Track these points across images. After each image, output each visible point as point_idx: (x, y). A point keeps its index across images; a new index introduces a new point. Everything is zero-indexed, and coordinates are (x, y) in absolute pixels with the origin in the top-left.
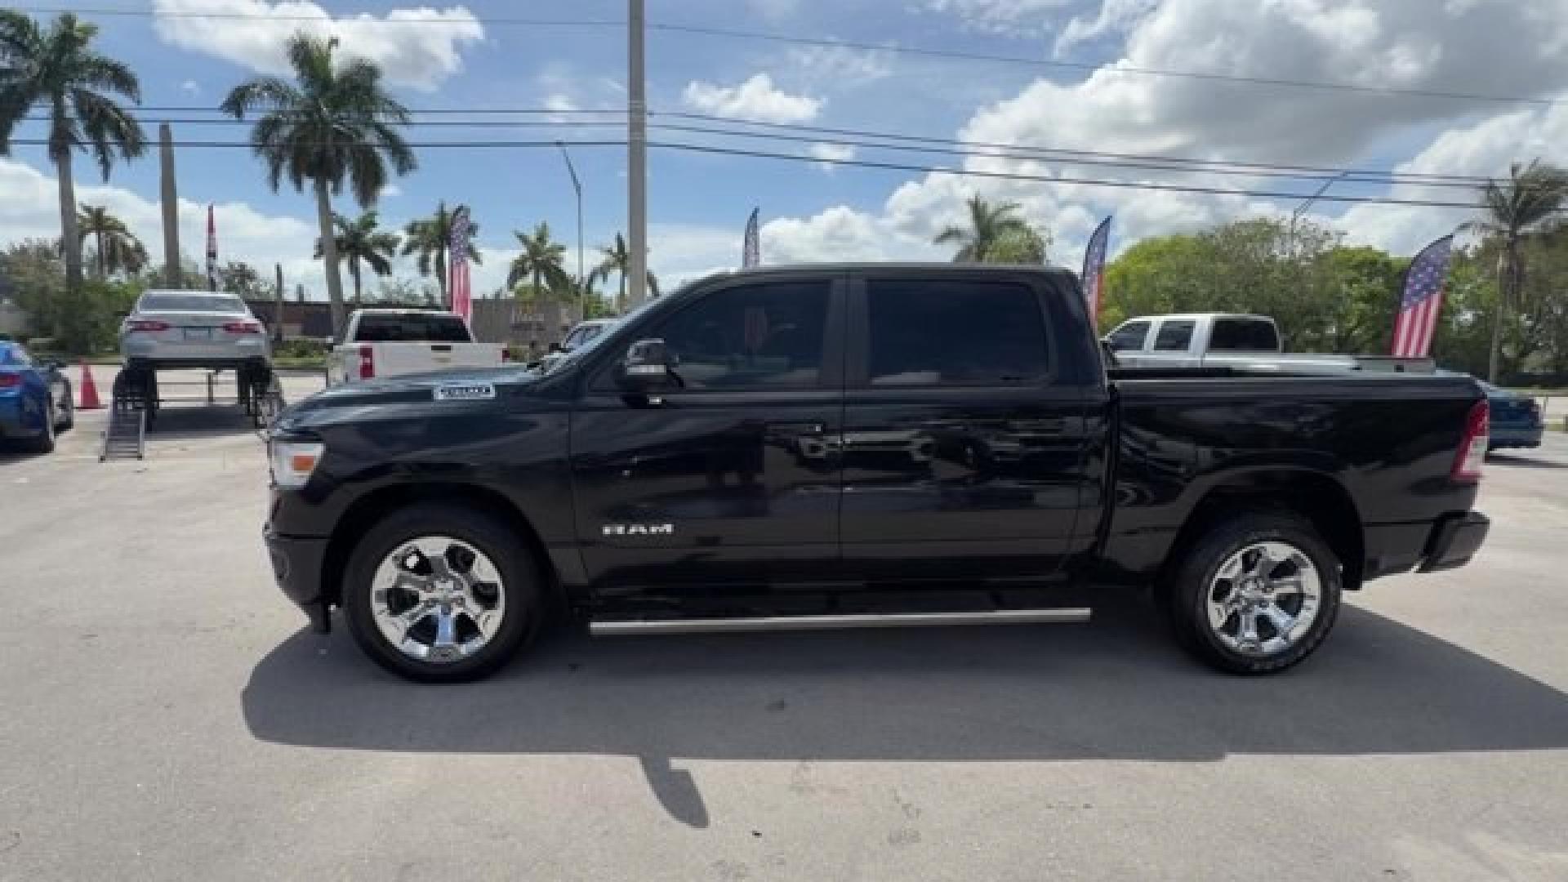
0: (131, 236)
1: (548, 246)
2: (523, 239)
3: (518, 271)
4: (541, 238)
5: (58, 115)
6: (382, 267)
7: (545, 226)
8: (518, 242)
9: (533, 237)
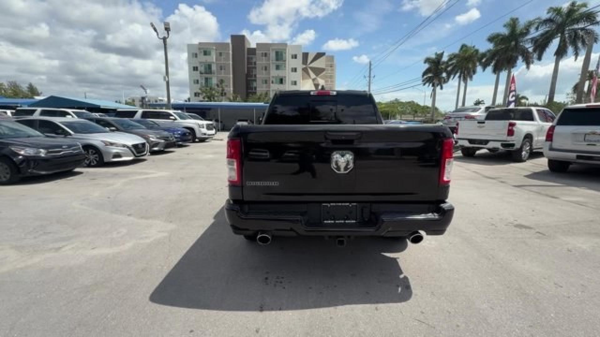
5: (563, 39)
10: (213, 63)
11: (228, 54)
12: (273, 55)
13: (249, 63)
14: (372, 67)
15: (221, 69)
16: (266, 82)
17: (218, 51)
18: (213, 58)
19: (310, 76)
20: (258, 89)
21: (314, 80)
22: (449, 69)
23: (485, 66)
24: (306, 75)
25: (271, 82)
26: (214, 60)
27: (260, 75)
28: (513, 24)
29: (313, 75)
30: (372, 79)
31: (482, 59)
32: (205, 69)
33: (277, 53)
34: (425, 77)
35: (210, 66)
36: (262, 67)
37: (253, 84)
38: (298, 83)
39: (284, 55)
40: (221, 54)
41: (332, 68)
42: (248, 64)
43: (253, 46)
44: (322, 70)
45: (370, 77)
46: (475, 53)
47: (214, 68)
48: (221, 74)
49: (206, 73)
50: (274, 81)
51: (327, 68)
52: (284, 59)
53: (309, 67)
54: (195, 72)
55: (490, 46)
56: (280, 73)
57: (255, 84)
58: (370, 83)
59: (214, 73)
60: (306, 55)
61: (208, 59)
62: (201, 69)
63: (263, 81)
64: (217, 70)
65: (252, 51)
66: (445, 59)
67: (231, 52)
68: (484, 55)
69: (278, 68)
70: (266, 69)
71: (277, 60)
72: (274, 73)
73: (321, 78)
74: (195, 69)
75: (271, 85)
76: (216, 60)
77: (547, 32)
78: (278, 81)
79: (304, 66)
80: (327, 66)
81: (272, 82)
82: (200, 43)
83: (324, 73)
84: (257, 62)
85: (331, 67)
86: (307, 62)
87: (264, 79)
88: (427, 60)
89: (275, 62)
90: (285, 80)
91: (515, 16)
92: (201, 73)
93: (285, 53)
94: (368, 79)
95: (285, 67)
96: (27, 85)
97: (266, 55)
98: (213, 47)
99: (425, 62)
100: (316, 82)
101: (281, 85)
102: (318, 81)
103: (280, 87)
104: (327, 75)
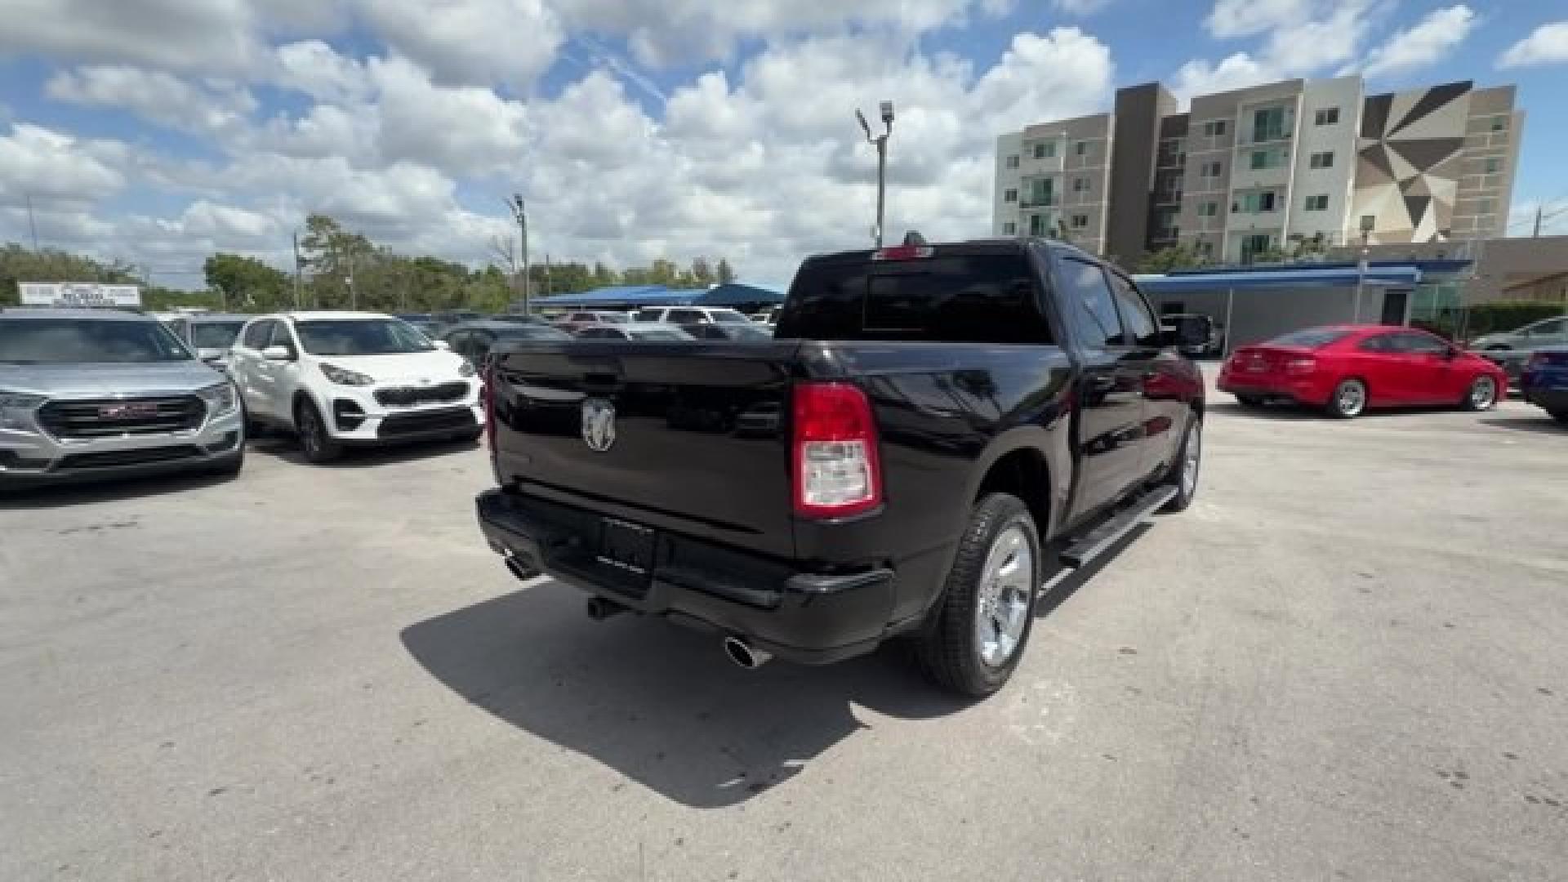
10: (1058, 173)
11: (1105, 142)
12: (1245, 124)
13: (1165, 157)
15: (1078, 188)
16: (1212, 209)
17: (1075, 142)
18: (1059, 161)
19: (1388, 171)
20: (1181, 233)
21: (1404, 185)
24: (1373, 170)
25: (1229, 208)
26: (1062, 168)
27: (1194, 189)
29: (1402, 168)
32: (1036, 191)
33: (1261, 116)
35: (1048, 185)
36: (1205, 168)
37: (1170, 219)
38: (1332, 200)
39: (1286, 117)
40: (1080, 148)
41: (1500, 133)
42: (1159, 165)
43: (1184, 108)
44: (1449, 146)
47: (1058, 187)
48: (1077, 200)
49: (1035, 204)
50: (1242, 205)
51: (1470, 136)
52: (1284, 132)
53: (1388, 142)
54: (1011, 204)
56: (1265, 178)
57: (1177, 221)
59: (1057, 202)
60: (1378, 108)
61: (1045, 166)
62: (1027, 194)
63: (1201, 208)
64: (1066, 190)
65: (1177, 125)
67: (1110, 138)
69: (1259, 161)
70: (1217, 171)
71: (1260, 136)
72: (1243, 177)
73: (1442, 173)
74: (1011, 195)
75: (1230, 216)
76: (1066, 166)
78: (1257, 200)
79: (1369, 142)
80: (1472, 126)
81: (1235, 209)
82: (1029, 129)
83: (1457, 154)
84: (1189, 155)
85: (1498, 128)
86: (1382, 127)
87: (1207, 201)
89: (1250, 144)
90: (1282, 198)
92: (1023, 205)
93: (1293, 112)
95: (1287, 155)
96: (718, 263)
97: (1220, 128)
98: (1062, 134)
100: (1412, 191)
101: (1266, 215)
102: (1425, 187)
103: (1262, 222)
104: (1468, 159)
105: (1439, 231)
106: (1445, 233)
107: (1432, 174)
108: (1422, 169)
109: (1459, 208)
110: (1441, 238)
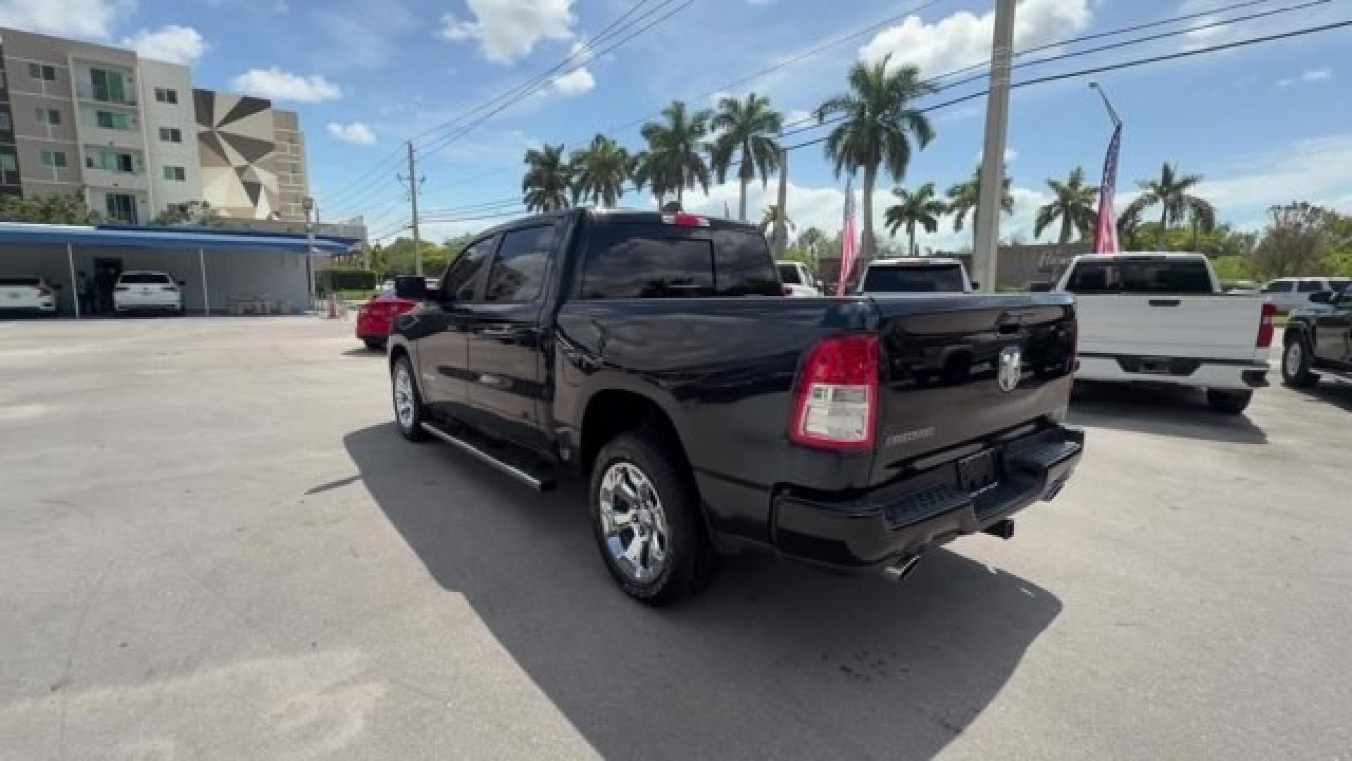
0: (789, 221)
1: (1081, 189)
2: (1054, 185)
3: (1045, 218)
4: (1074, 183)
5: (746, 152)
6: (931, 226)
7: (1079, 170)
8: (1048, 189)
9: (1065, 183)
12: (80, 79)
14: (416, 156)
16: (61, 160)
19: (225, 158)
20: (25, 179)
21: (240, 171)
22: (575, 179)
23: (639, 182)
24: (211, 153)
25: (83, 163)
27: (32, 135)
28: (677, 112)
29: (237, 159)
30: (417, 184)
31: (632, 168)
33: (98, 77)
34: (529, 191)
36: (38, 111)
38: (187, 173)
39: (126, 85)
41: (295, 145)
44: (267, 147)
45: (412, 178)
46: (620, 155)
50: (97, 161)
51: (279, 142)
52: (127, 97)
53: (219, 132)
55: (645, 146)
56: (119, 139)
57: (12, 164)
58: (413, 193)
60: (204, 98)
63: (46, 155)
66: (565, 159)
68: (634, 161)
69: (106, 121)
70: (55, 117)
71: (101, 95)
72: (92, 133)
73: (265, 167)
75: (86, 170)
77: (725, 137)
78: (114, 160)
79: (204, 129)
80: (277, 136)
81: (90, 164)
83: (271, 154)
84: (14, 93)
85: (291, 141)
86: (211, 117)
87: (52, 150)
88: (532, 157)
89: (91, 100)
90: (140, 162)
91: (680, 99)
93: (129, 79)
94: (408, 183)
95: (135, 121)
97: (49, 73)
99: (527, 161)
100: (246, 177)
101: (127, 176)
102: (255, 175)
103: (126, 183)
104: (281, 160)
105: (273, 212)
106: (278, 214)
107: (259, 165)
108: (251, 162)
109: (282, 197)
110: (275, 218)
